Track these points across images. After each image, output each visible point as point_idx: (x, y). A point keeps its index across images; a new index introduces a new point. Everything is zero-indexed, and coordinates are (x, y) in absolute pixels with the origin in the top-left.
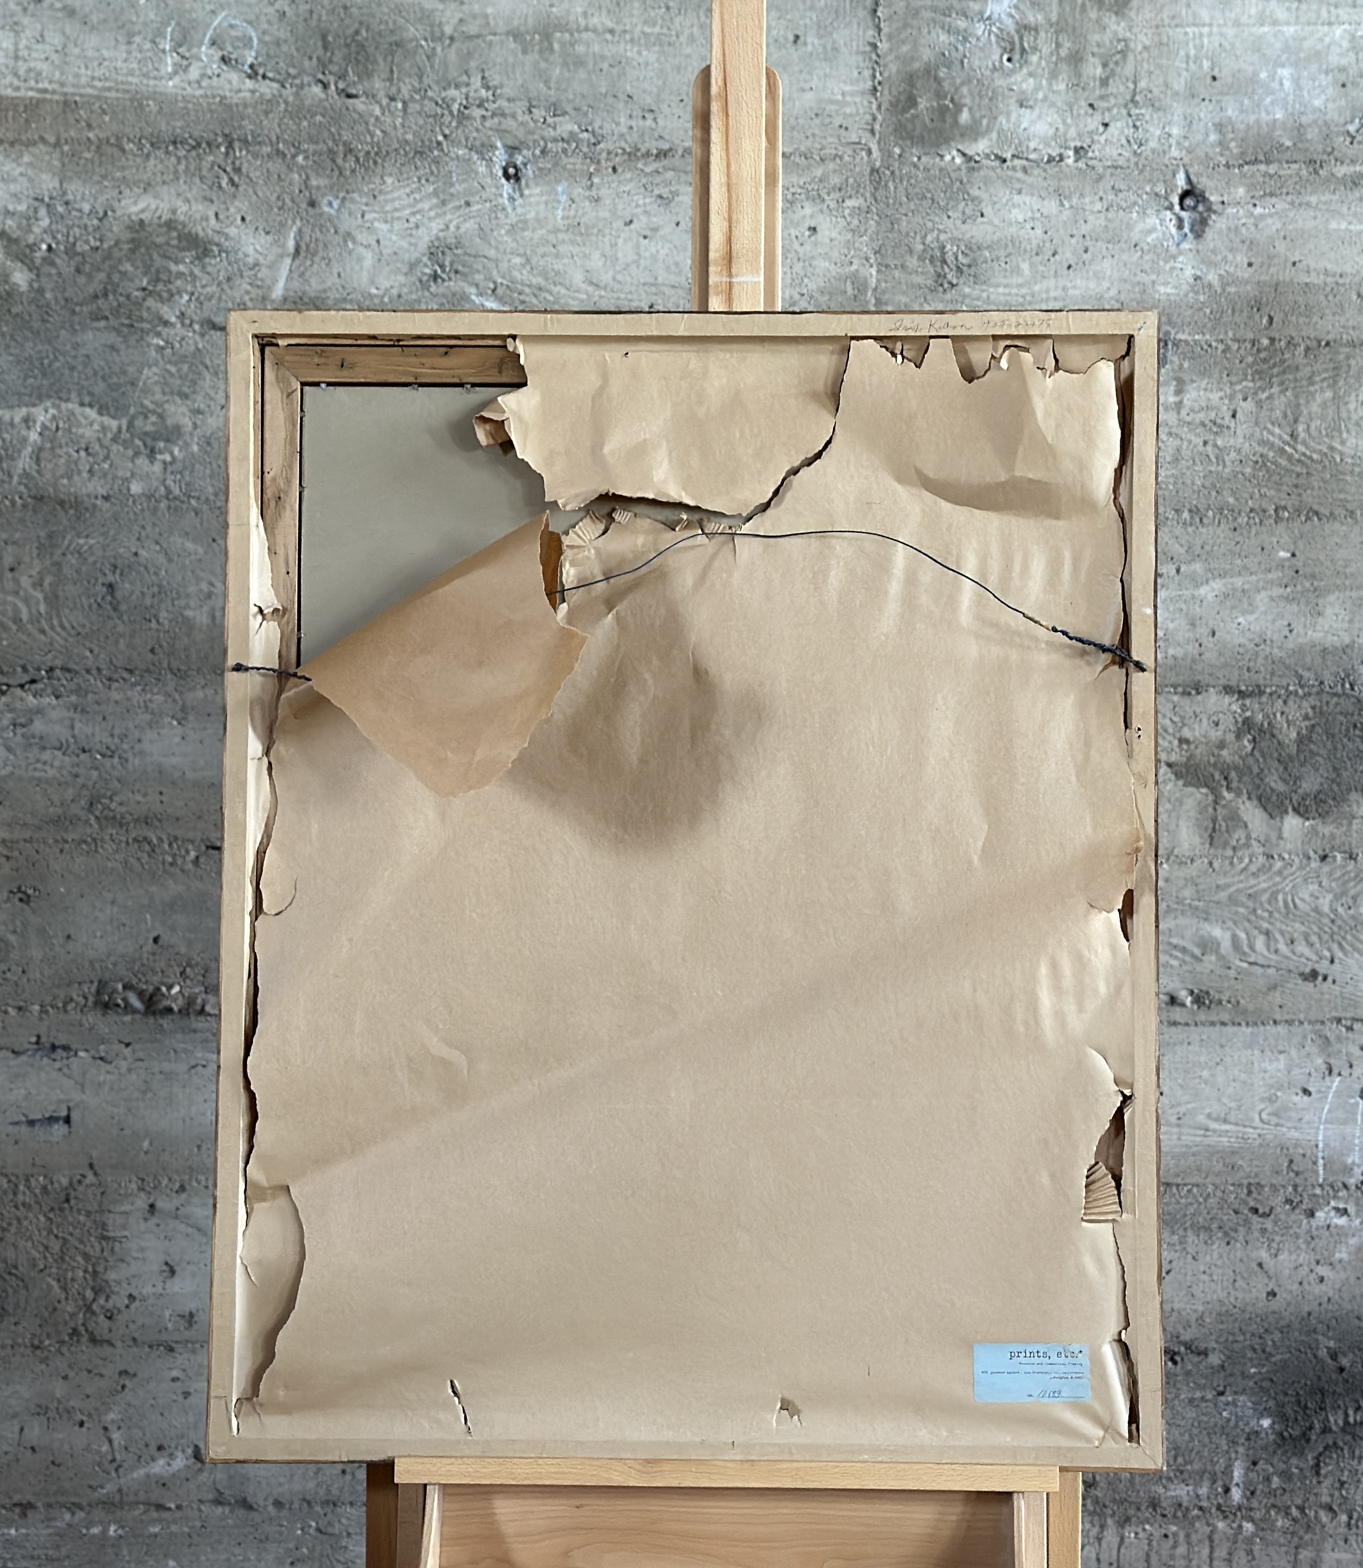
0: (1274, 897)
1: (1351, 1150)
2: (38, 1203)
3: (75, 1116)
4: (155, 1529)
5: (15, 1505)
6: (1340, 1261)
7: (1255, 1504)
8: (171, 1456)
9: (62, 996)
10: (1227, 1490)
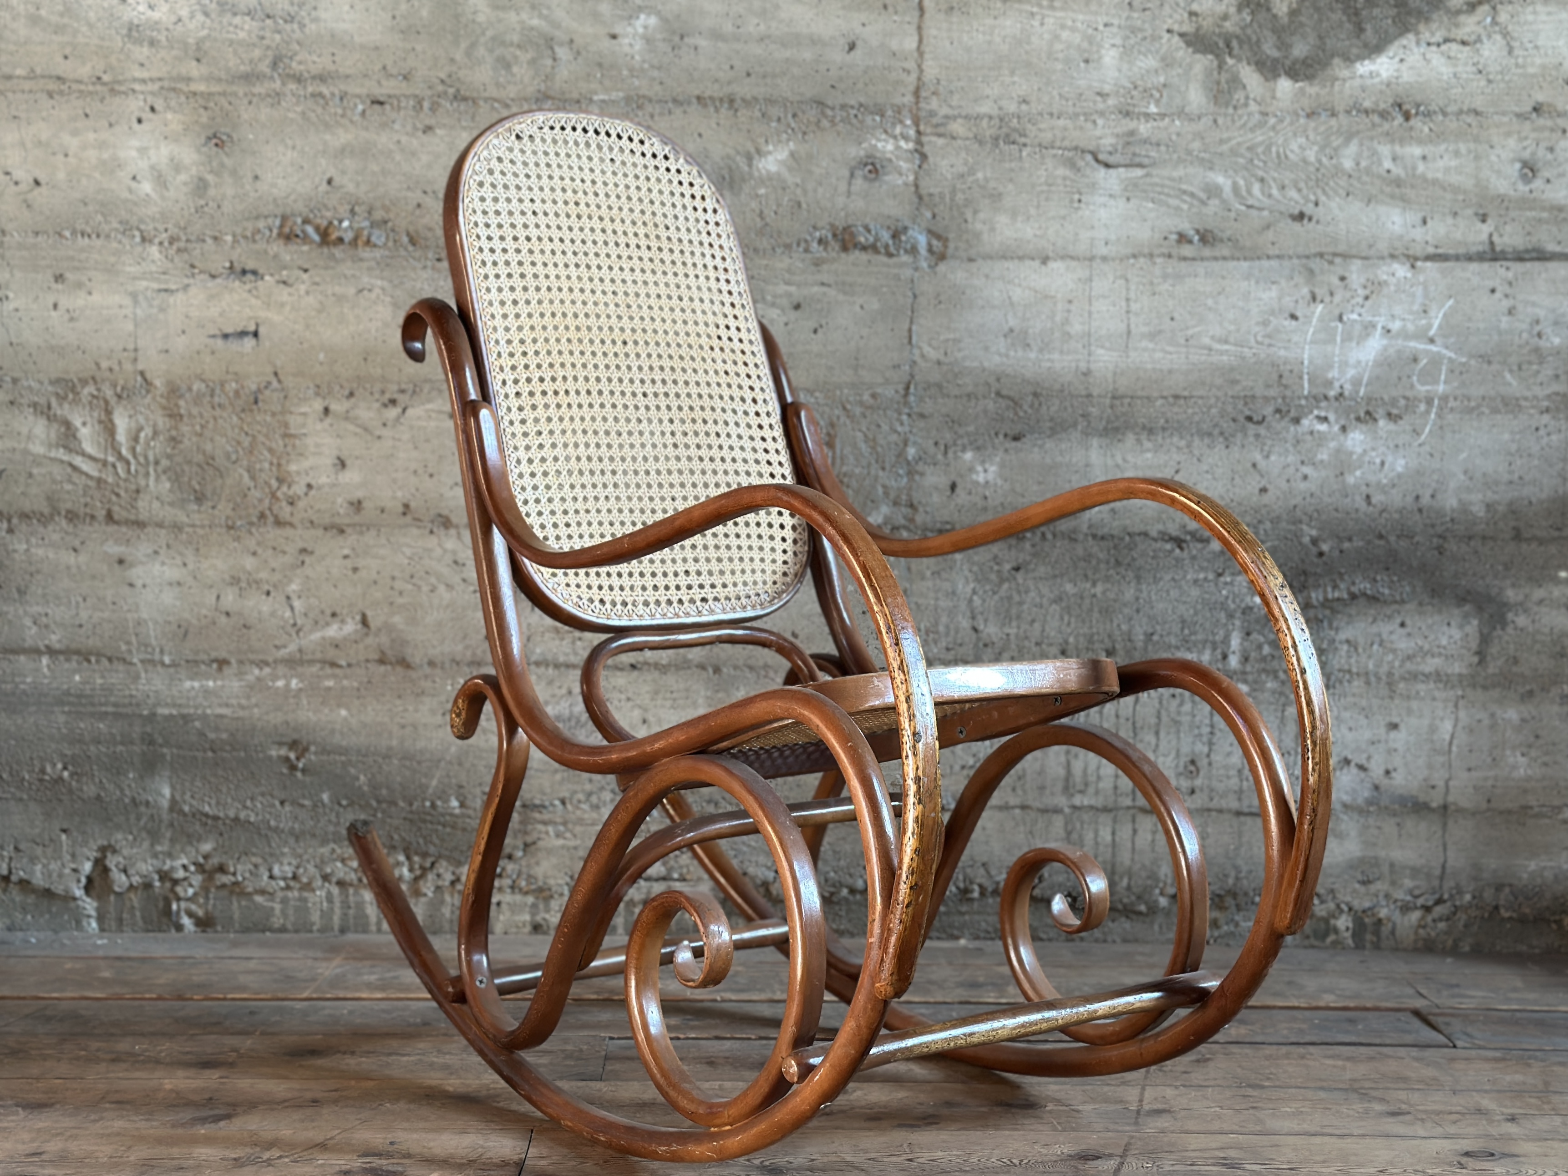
0: (1268, 148)
1: (1330, 367)
2: (231, 404)
3: (262, 331)
4: (330, 683)
5: (214, 661)
6: (1322, 461)
7: (1248, 668)
8: (343, 622)
9: (250, 228)
10: (1225, 657)
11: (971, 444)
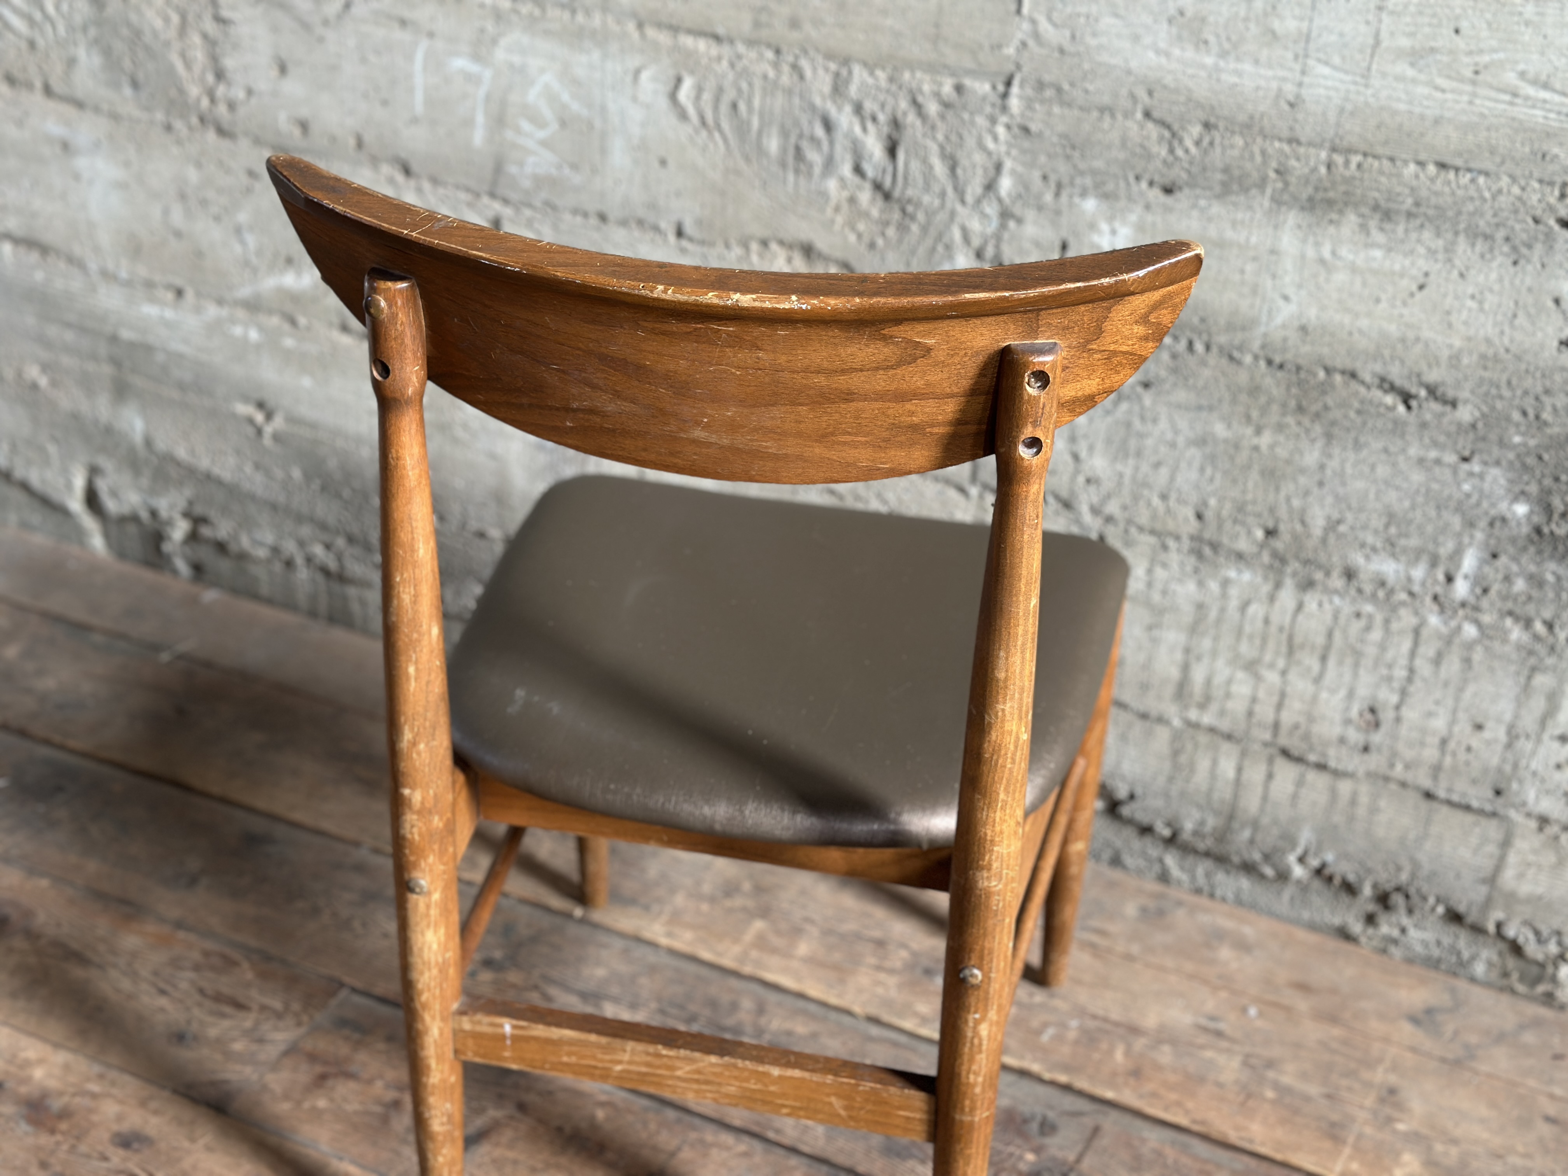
11: (1097, 186)
